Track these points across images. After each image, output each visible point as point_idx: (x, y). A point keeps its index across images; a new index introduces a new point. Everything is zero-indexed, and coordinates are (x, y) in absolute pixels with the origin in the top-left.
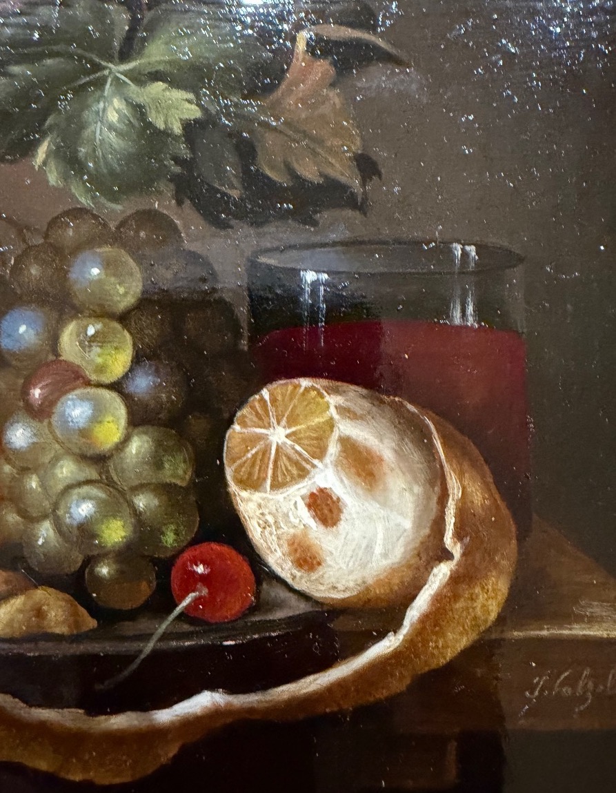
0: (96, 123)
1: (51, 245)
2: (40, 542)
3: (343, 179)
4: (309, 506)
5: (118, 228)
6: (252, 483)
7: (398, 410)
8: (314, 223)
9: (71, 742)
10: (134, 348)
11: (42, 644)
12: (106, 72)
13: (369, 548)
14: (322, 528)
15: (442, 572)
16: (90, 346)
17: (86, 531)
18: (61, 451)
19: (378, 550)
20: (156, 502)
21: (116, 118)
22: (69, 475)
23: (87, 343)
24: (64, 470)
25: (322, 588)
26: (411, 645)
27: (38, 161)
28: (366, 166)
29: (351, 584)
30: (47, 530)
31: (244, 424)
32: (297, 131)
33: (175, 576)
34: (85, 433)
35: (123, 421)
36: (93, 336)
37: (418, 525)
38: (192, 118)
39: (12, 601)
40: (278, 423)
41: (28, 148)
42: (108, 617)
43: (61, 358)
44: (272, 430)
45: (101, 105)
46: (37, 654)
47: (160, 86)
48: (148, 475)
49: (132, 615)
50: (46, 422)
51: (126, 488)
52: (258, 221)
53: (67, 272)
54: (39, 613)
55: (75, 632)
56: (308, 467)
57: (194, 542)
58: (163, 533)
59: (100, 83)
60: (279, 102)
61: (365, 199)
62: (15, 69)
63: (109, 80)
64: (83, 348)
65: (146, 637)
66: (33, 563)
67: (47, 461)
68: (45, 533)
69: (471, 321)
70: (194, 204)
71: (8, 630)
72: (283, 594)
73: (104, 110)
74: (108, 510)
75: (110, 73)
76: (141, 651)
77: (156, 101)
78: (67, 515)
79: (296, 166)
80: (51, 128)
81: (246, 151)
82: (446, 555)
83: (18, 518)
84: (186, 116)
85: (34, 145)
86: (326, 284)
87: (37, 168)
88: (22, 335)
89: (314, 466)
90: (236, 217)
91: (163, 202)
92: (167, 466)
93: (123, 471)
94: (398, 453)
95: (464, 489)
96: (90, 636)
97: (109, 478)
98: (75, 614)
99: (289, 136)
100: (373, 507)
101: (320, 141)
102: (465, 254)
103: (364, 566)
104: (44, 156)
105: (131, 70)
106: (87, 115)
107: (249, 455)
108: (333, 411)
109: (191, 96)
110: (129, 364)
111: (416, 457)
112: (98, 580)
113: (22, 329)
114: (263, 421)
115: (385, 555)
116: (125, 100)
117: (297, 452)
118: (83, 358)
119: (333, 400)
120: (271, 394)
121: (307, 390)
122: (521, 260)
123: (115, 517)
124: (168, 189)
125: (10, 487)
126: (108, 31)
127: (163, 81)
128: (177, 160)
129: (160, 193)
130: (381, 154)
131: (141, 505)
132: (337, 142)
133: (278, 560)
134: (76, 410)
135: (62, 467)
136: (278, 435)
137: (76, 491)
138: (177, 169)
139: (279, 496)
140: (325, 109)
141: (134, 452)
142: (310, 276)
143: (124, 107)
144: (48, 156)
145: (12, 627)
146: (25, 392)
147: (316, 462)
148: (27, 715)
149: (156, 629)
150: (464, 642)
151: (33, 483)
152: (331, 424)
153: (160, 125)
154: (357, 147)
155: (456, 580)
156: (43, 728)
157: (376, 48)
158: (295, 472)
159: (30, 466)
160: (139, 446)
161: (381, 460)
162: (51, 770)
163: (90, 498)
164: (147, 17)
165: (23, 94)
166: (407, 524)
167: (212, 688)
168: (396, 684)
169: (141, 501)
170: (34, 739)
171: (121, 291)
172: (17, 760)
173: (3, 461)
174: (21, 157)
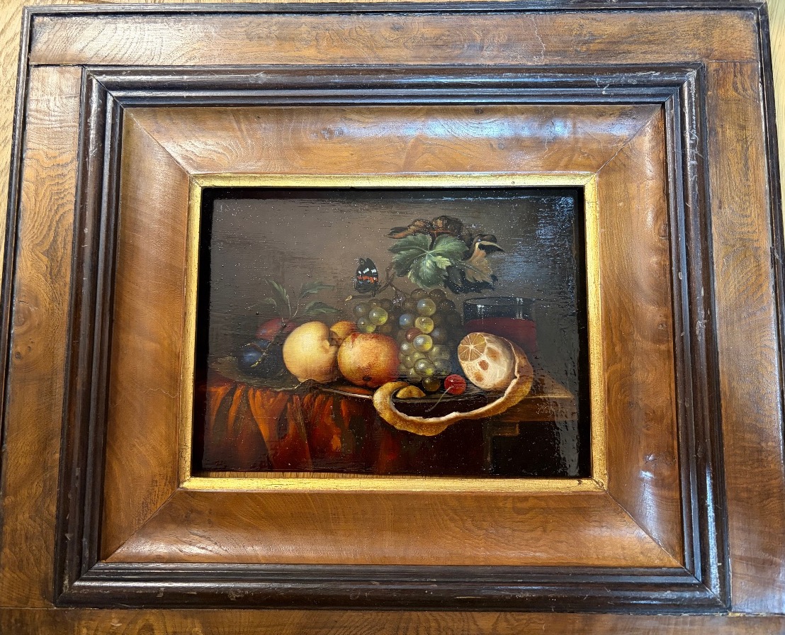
0: (424, 266)
1: (412, 298)
2: (411, 374)
3: (488, 282)
4: (480, 365)
5: (430, 294)
6: (465, 359)
7: (503, 340)
9: (420, 425)
10: (434, 324)
11: (411, 400)
12: (426, 253)
13: (496, 375)
14: (483, 370)
15: (515, 381)
16: (423, 324)
17: (422, 372)
18: (416, 351)
19: (498, 376)
20: (440, 364)
21: (429, 265)
22: (418, 357)
25: (484, 386)
26: (507, 399)
27: (408, 276)
28: (494, 278)
29: (491, 385)
31: (463, 344)
33: (446, 382)
34: (422, 346)
35: (431, 343)
36: (423, 321)
37: (508, 369)
39: (404, 389)
40: (472, 344)
41: (407, 273)
43: (415, 327)
44: (470, 345)
46: (410, 403)
47: (440, 257)
48: (439, 357)
49: (435, 393)
50: (412, 343)
51: (432, 360)
52: (466, 292)
53: (416, 305)
54: (411, 392)
55: (420, 397)
56: (479, 355)
57: (450, 374)
59: (424, 256)
60: (471, 261)
62: (402, 252)
63: (427, 255)
64: (421, 324)
65: (438, 399)
66: (409, 379)
67: (412, 354)
68: (412, 371)
69: (521, 318)
71: (403, 397)
72: (473, 387)
73: (426, 263)
74: (428, 366)
76: (437, 402)
77: (439, 261)
78: (418, 367)
80: (412, 268)
81: (463, 274)
82: (516, 377)
83: (405, 368)
84: (446, 265)
85: (408, 272)
86: (484, 308)
87: (408, 278)
88: (405, 321)
89: (481, 355)
90: (460, 291)
91: (441, 287)
92: (443, 355)
93: (432, 356)
94: (503, 352)
95: (520, 360)
96: (424, 398)
97: (428, 358)
98: (420, 393)
100: (496, 365)
101: (482, 271)
102: (520, 301)
103: (494, 380)
105: (432, 252)
106: (421, 264)
107: (464, 352)
108: (486, 341)
109: (448, 259)
110: (433, 328)
111: (507, 352)
112: (425, 383)
113: (405, 319)
114: (468, 343)
115: (500, 377)
116: (431, 260)
117: (477, 351)
118: (421, 327)
119: (486, 338)
120: (470, 336)
121: (479, 335)
122: (534, 302)
123: (430, 368)
125: (403, 360)
126: (426, 243)
128: (445, 276)
133: (472, 379)
134: (420, 341)
135: (416, 355)
136: (472, 347)
137: (420, 361)
139: (472, 362)
140: (483, 263)
141: (434, 351)
142: (479, 306)
143: (431, 262)
144: (411, 275)
145: (404, 395)
146: (406, 336)
148: (408, 418)
149: (441, 396)
150: (520, 399)
151: (409, 359)
152: (485, 344)
153: (440, 267)
155: (518, 383)
156: (412, 422)
158: (476, 356)
160: (436, 349)
161: (498, 353)
162: (414, 432)
163: (423, 363)
164: (437, 239)
165: (404, 259)
166: (505, 369)
167: (456, 411)
168: (503, 410)
169: (437, 364)
170: (410, 424)
171: (431, 310)
172: (405, 430)
173: (400, 353)
174: (404, 275)
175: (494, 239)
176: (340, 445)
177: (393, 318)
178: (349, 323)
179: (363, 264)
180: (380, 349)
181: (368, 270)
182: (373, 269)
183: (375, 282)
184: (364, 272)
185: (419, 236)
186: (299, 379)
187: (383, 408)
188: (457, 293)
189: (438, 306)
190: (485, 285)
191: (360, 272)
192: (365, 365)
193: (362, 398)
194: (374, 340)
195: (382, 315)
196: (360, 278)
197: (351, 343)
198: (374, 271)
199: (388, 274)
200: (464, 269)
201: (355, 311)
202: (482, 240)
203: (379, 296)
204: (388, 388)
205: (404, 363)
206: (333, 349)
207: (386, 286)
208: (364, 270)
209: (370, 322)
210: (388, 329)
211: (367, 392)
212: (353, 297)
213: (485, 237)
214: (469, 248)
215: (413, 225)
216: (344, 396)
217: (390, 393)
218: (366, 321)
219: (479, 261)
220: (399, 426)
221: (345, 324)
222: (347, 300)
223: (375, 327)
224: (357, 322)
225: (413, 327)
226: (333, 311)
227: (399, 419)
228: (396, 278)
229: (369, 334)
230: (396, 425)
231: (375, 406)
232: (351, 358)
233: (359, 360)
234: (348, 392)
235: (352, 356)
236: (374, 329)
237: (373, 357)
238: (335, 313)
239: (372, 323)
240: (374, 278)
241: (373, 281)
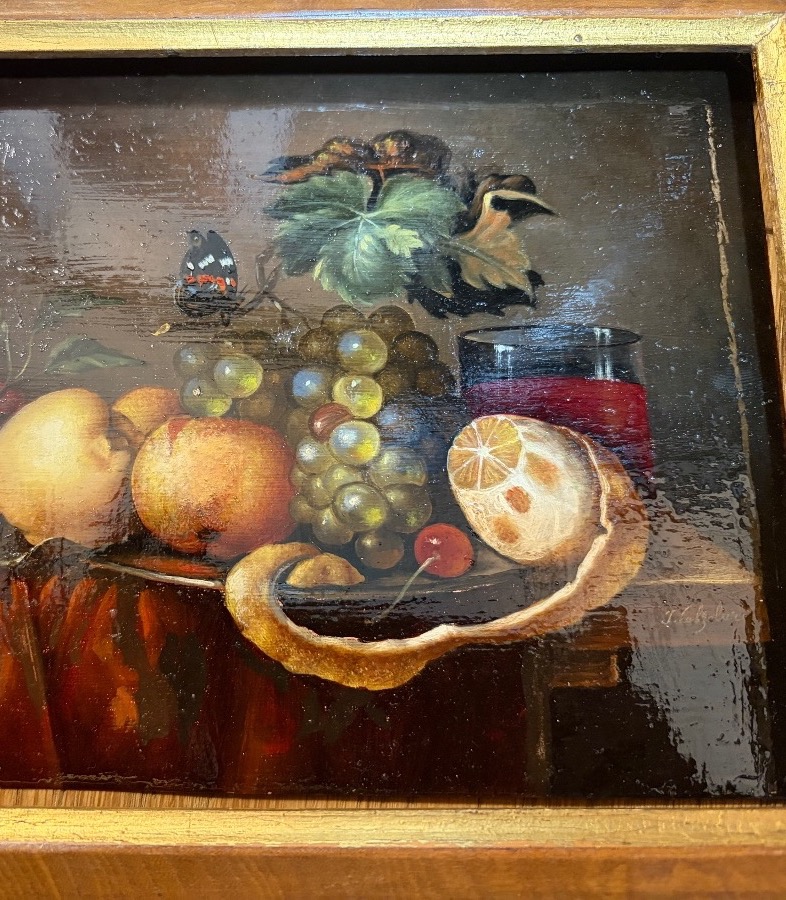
0: (353, 250)
1: (326, 328)
2: (324, 523)
3: (520, 287)
4: (508, 499)
5: (370, 317)
6: (468, 484)
7: (565, 434)
8: (503, 314)
9: (352, 661)
10: (383, 395)
11: (327, 593)
12: (359, 218)
13: (550, 527)
14: (517, 513)
15: (600, 542)
16: (354, 394)
17: (355, 516)
18: (337, 463)
19: (557, 527)
20: (403, 497)
21: (367, 248)
22: (343, 479)
23: (351, 392)
24: (340, 476)
25: (518, 553)
27: (315, 275)
28: (535, 278)
29: (539, 551)
30: (328, 515)
31: (460, 445)
32: (487, 256)
33: (417, 545)
34: (352, 450)
35: (378, 443)
36: (355, 387)
37: (583, 510)
38: (417, 247)
39: (306, 563)
40: (484, 444)
41: (308, 265)
42: (373, 575)
43: (335, 402)
44: (479, 449)
45: (356, 239)
47: (393, 228)
48: (397, 479)
49: (389, 573)
50: (326, 444)
51: (382, 488)
52: (464, 313)
53: (337, 346)
54: (325, 571)
55: (350, 585)
56: (506, 473)
57: (429, 523)
58: (408, 517)
59: (354, 226)
60: (474, 238)
61: (535, 300)
62: (299, 216)
63: (361, 223)
64: (349, 395)
65: (400, 588)
66: (319, 537)
67: (327, 470)
68: (327, 517)
69: (609, 377)
70: (420, 302)
71: (303, 584)
72: (494, 558)
73: (359, 241)
74: (369, 502)
75: (361, 219)
76: (396, 597)
77: (393, 236)
78: (342, 506)
79: (487, 278)
80: (323, 254)
81: (455, 269)
82: (603, 531)
83: (308, 507)
84: (412, 246)
85: (313, 265)
86: (512, 353)
87: (314, 279)
88: (307, 387)
89: (510, 473)
90: (449, 310)
91: (400, 299)
92: (408, 472)
93: (380, 476)
95: (611, 486)
96: (360, 587)
97: (370, 481)
98: (349, 573)
99: (483, 260)
100: (550, 499)
101: (503, 263)
102: (603, 335)
103: (547, 539)
104: (319, 271)
105: (375, 217)
106: (348, 246)
107: (465, 465)
108: (521, 437)
109: (416, 233)
110: (380, 405)
112: (364, 547)
113: (308, 383)
114: (472, 441)
115: (562, 532)
116: (373, 236)
117: (498, 464)
118: (349, 402)
119: (521, 429)
120: (479, 425)
121: (502, 422)
122: (639, 338)
123: (374, 506)
124: (402, 293)
125: (302, 488)
126: (359, 193)
127: (397, 224)
128: (412, 276)
130: (545, 272)
131: (392, 499)
132: (514, 263)
133: (488, 536)
134: (346, 435)
135: (338, 474)
136: (485, 453)
137: (348, 489)
138: (408, 280)
139: (487, 492)
140: (505, 242)
141: (386, 463)
142: (500, 348)
143: (372, 240)
144: (322, 272)
145: (306, 582)
146: (311, 424)
147: (510, 469)
148: (318, 641)
149: (406, 583)
151: (318, 483)
152: (519, 445)
153: (396, 251)
154: (528, 266)
155: (610, 544)
156: (330, 651)
157: (536, 205)
158: (496, 475)
159: (316, 472)
160: (389, 459)
161: (556, 469)
162: (337, 680)
163: (357, 493)
164: (385, 184)
166: (576, 510)
167: (447, 622)
168: (576, 616)
169: (392, 496)
170: (324, 658)
171: (374, 358)
172: (312, 673)
173: (296, 469)
174: (304, 272)
175: (527, 185)
176: (134, 714)
177: (276, 378)
178: (162, 392)
179: (198, 244)
180: (241, 457)
181: (211, 259)
182: (223, 257)
183: (232, 290)
184: (202, 265)
185: (341, 177)
186: (29, 538)
187: (252, 613)
188: (442, 316)
189: (392, 346)
190: (512, 295)
191: (191, 266)
192: (203, 498)
193: (194, 589)
194: (226, 438)
195: (246, 370)
196: (190, 278)
197: (167, 444)
198: (226, 262)
199: (262, 270)
200: (458, 256)
201: (178, 361)
202: (498, 188)
203: (239, 323)
204: (264, 559)
205: (306, 493)
206: (119, 460)
207: (258, 299)
208: (202, 259)
209: (217, 388)
210: (264, 406)
211: (208, 570)
212: (174, 327)
213: (507, 181)
214: (469, 206)
215: (325, 150)
216: (148, 582)
217: (271, 575)
218: (206, 387)
219: (494, 237)
220: (294, 664)
221: (151, 395)
222: (157, 334)
223: (229, 401)
224: (183, 390)
225: (328, 401)
226: (122, 363)
227: (295, 644)
228: (284, 280)
229: (214, 420)
230: (287, 661)
231: (230, 608)
232: (167, 482)
233: (189, 488)
234: (158, 572)
235: (169, 476)
236: (227, 408)
237: (224, 478)
238: (126, 366)
239: (221, 392)
240: (228, 281)
241: (223, 288)
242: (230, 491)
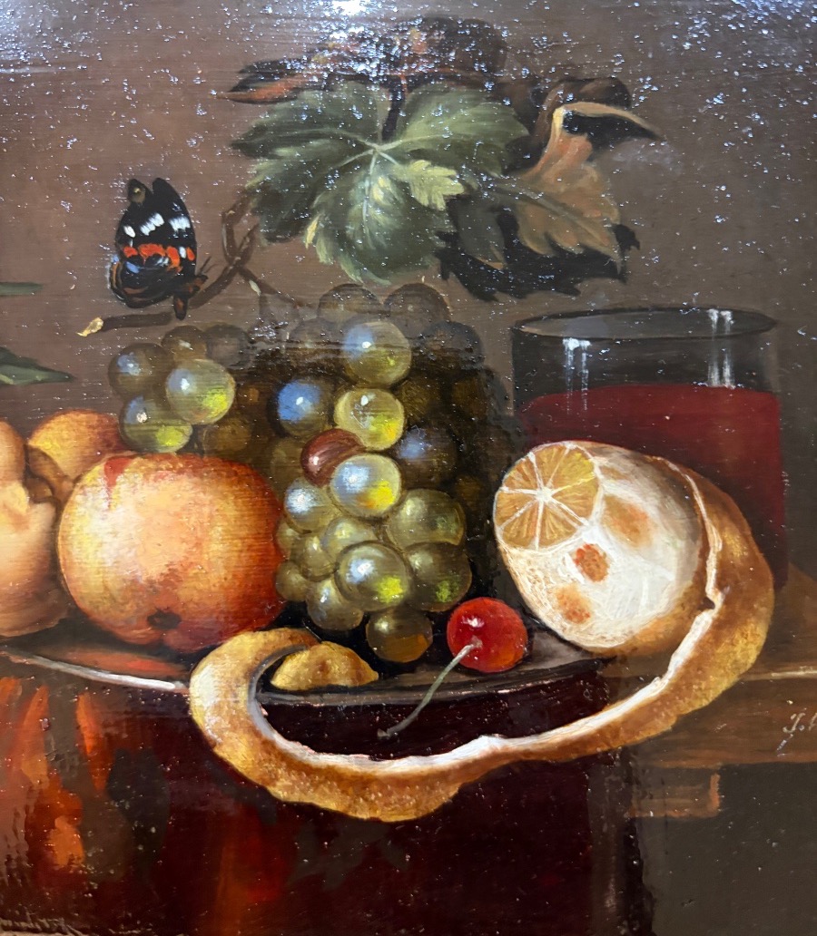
0: (363, 201)
1: (323, 320)
2: (323, 600)
3: (603, 250)
4: (577, 562)
5: (387, 303)
6: (521, 541)
7: (661, 468)
8: (576, 293)
9: (361, 784)
10: (406, 416)
11: (326, 696)
12: (370, 152)
13: (635, 600)
14: (589, 582)
15: (704, 621)
16: (364, 416)
17: (365, 590)
18: (340, 514)
19: (644, 601)
20: (431, 561)
21: (382, 197)
22: (348, 536)
23: (361, 413)
24: (344, 532)
25: (592, 638)
26: (677, 689)
27: (308, 239)
28: (625, 236)
29: (619, 634)
30: (329, 589)
31: (511, 486)
32: (556, 204)
33: (451, 627)
34: (361, 496)
35: (397, 485)
36: (366, 405)
37: (682, 577)
38: (455, 193)
39: (298, 656)
40: (545, 484)
41: (298, 227)
43: (337, 427)
44: (538, 490)
45: (367, 184)
46: (323, 705)
47: (421, 164)
48: (425, 537)
49: (411, 668)
50: (324, 488)
51: (402, 548)
52: (520, 294)
53: (340, 345)
54: (324, 667)
55: (358, 684)
56: (575, 525)
57: (468, 597)
58: (438, 590)
59: (365, 163)
60: (538, 177)
61: (624, 270)
62: (283, 151)
63: (374, 160)
64: (358, 417)
65: (426, 688)
66: (316, 619)
67: (327, 524)
68: (327, 592)
69: (728, 383)
70: (459, 277)
71: (294, 684)
72: (554, 645)
73: (370, 188)
74: (386, 569)
75: (374, 152)
76: (420, 701)
77: (420, 177)
78: (348, 574)
79: (555, 237)
80: (319, 207)
81: (508, 225)
82: (708, 604)
83: (301, 578)
84: (448, 193)
85: (306, 222)
86: (588, 350)
87: (307, 246)
88: (298, 406)
89: (580, 524)
90: (500, 288)
91: (429, 276)
92: (440, 526)
93: (399, 531)
94: (662, 509)
95: (724, 542)
96: (369, 688)
97: (386, 538)
98: (356, 667)
99: (550, 209)
100: (638, 562)
101: (580, 214)
102: (721, 319)
103: (630, 616)
104: (314, 234)
105: (394, 149)
106: (354, 194)
107: (518, 515)
108: (597, 472)
109: (453, 172)
110: (401, 431)
111: (678, 513)
112: (378, 634)
113: (300, 401)
114: (529, 481)
115: (651, 607)
116: (390, 179)
117: (563, 511)
118: (358, 427)
119: (597, 461)
120: (538, 457)
121: (571, 452)
122: (773, 323)
123: (392, 575)
124: (433, 263)
125: (292, 550)
126: (370, 113)
127: (426, 159)
128: (444, 236)
129: (426, 267)
130: (637, 224)
131: (417, 563)
132: (596, 214)
133: (548, 613)
134: (353, 475)
135: (341, 529)
136: (545, 496)
137: (356, 551)
138: (441, 244)
139: (548, 553)
140: (582, 183)
141: (408, 513)
142: (572, 344)
143: (389, 185)
144: (317, 234)
145: (298, 680)
146: (304, 461)
147: (582, 520)
148: (315, 761)
149: (434, 680)
150: (725, 684)
151: (314, 545)
152: (595, 484)
153: (424, 201)
154: (615, 217)
155: (719, 627)
156: (331, 774)
157: (631, 124)
158: (561, 528)
159: (312, 529)
160: (413, 508)
161: (645, 516)
162: (340, 809)
163: (369, 558)
164: (409, 98)
165: (292, 175)
166: (672, 577)
167: (489, 732)
168: (663, 724)
169: (417, 560)
170: (323, 782)
171: (392, 362)
172: (307, 800)
173: (285, 525)
174: (291, 235)
175: (617, 93)
176: (78, 851)
177: (253, 395)
178: (94, 418)
179: (140, 199)
180: (206, 510)
181: (158, 220)
182: (176, 215)
184: (146, 230)
187: (225, 724)
188: (488, 298)
189: (418, 344)
190: (592, 263)
191: (130, 231)
192: (153, 569)
193: (148, 692)
194: (186, 483)
196: (130, 250)
197: (103, 493)
198: (180, 224)
199: (230, 233)
200: (513, 206)
201: (113, 371)
202: (577, 98)
203: (195, 319)
204: (241, 652)
205: (299, 560)
207: (225, 279)
209: (169, 410)
210: (238, 435)
211: (163, 667)
212: (109, 324)
213: (589, 87)
214: (531, 128)
216: (88, 682)
217: (250, 673)
218: (155, 410)
219: (570, 175)
220: (284, 789)
221: (79, 422)
222: (85, 333)
223: (188, 430)
224: (122, 415)
225: (328, 427)
226: (39, 378)
227: (284, 764)
228: (263, 248)
229: (167, 457)
230: (274, 786)
231: (197, 718)
232: (106, 547)
233: (136, 556)
234: (98, 669)
235: (108, 539)
236: (185, 441)
237: (183, 541)
238: (42, 382)
239: (177, 417)
240: (183, 252)
241: (176, 262)
242: (192, 559)
